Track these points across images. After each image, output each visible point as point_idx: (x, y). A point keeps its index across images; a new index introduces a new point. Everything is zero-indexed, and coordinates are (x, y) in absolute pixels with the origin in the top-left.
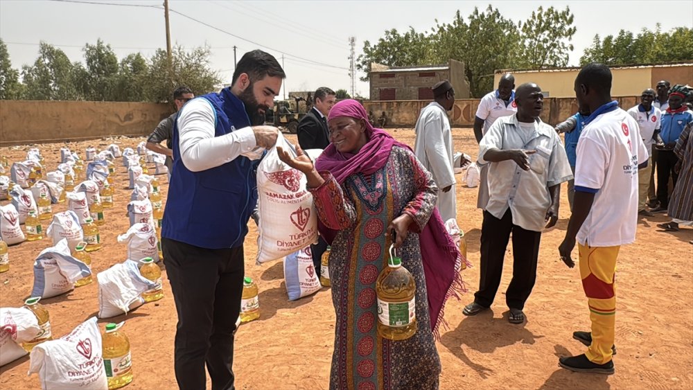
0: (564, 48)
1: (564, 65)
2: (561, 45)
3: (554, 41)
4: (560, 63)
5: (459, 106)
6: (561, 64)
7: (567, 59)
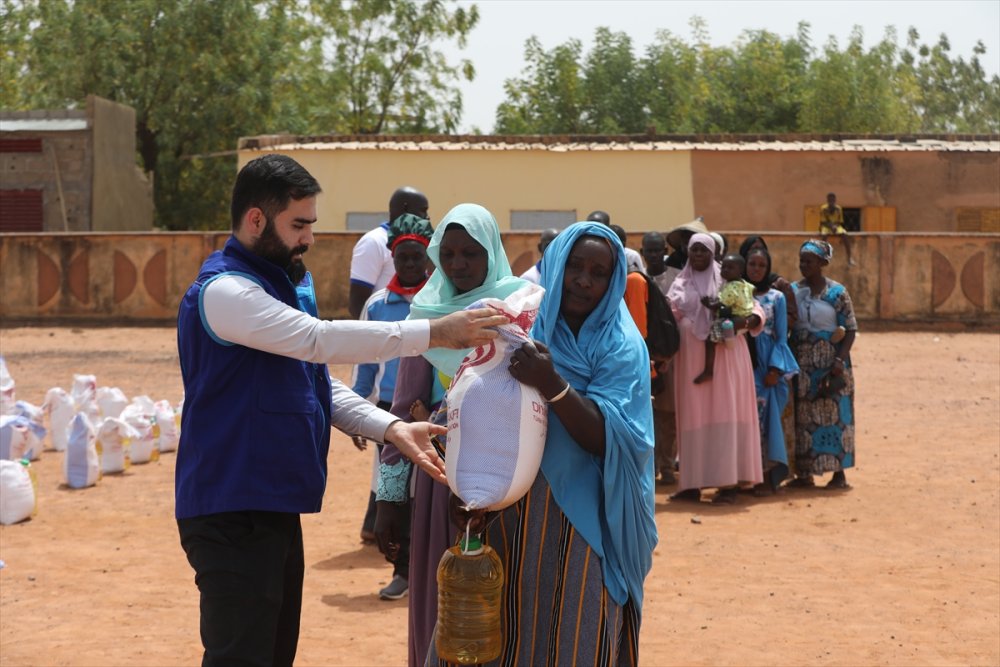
0: (447, 70)
1: (449, 124)
2: (434, 60)
3: (412, 45)
4: (433, 119)
5: (131, 255)
6: (441, 121)
7: (457, 105)
